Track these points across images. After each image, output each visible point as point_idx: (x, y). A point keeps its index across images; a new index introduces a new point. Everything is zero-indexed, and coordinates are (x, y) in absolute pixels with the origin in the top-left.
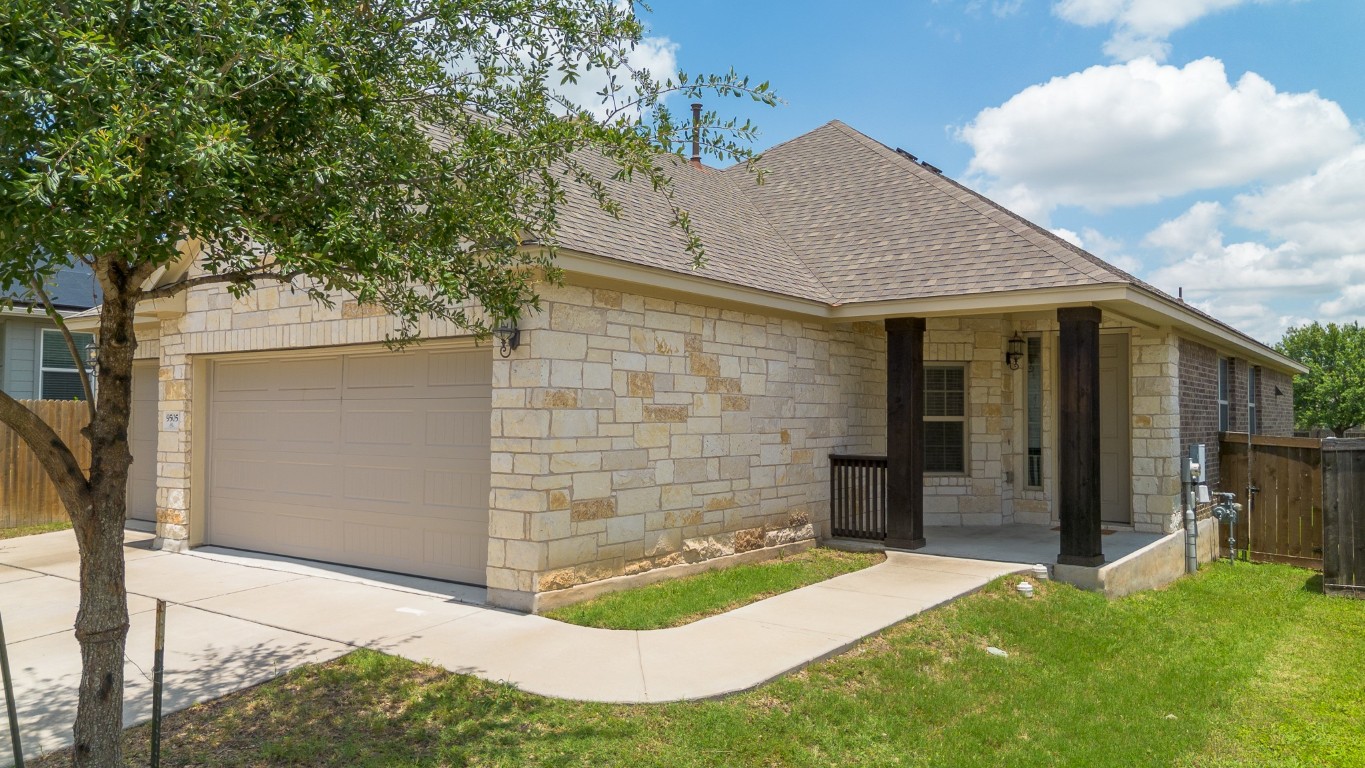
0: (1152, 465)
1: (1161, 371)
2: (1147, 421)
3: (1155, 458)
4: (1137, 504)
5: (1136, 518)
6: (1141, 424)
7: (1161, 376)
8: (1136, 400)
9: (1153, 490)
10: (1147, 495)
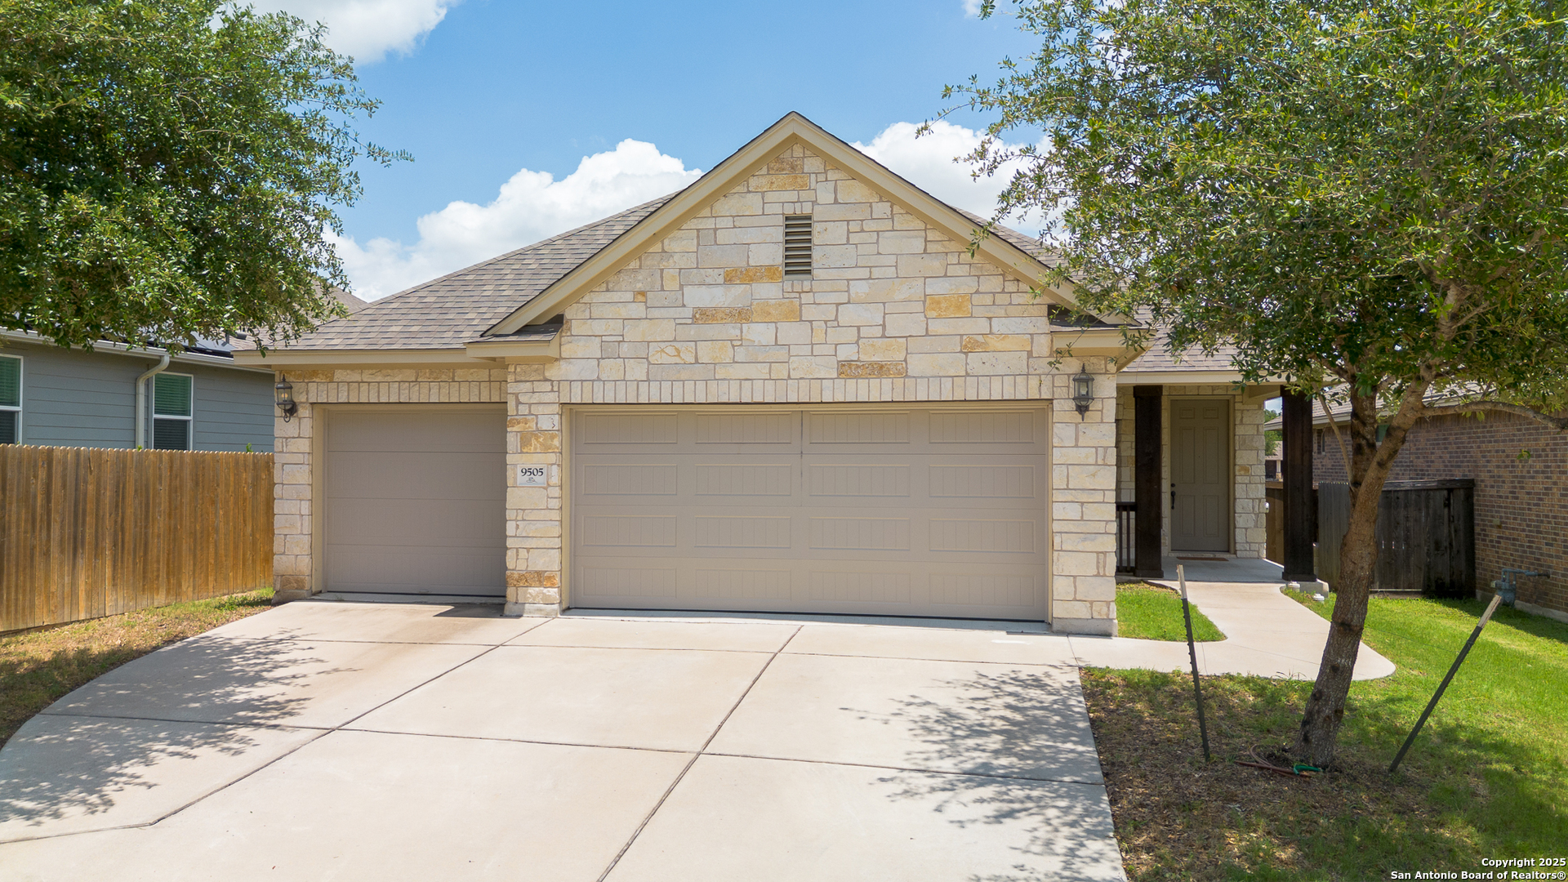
0: (1251, 505)
1: (1258, 431)
2: (1247, 470)
3: (1253, 499)
4: (1240, 536)
5: (1238, 547)
6: (1242, 473)
7: (1258, 434)
8: (1238, 453)
9: (1251, 524)
10: (1246, 529)
